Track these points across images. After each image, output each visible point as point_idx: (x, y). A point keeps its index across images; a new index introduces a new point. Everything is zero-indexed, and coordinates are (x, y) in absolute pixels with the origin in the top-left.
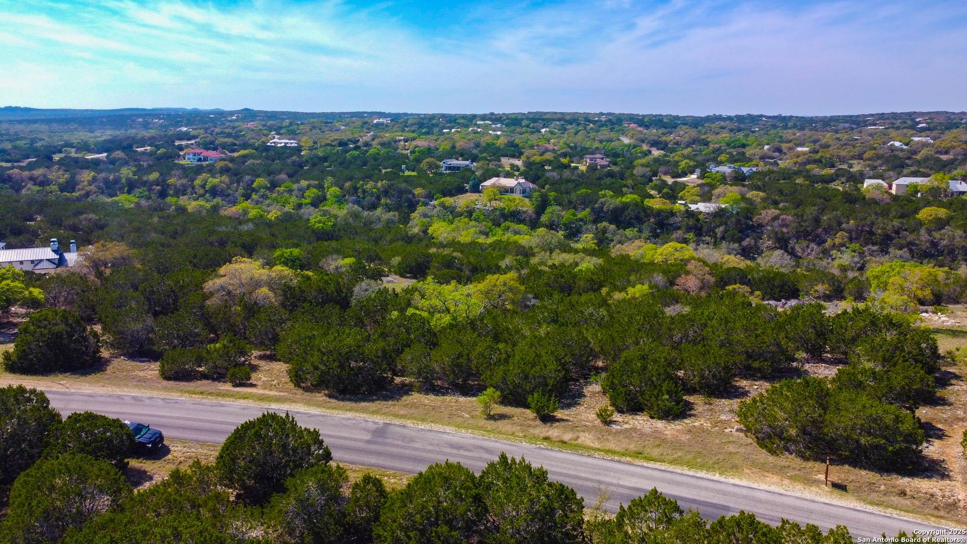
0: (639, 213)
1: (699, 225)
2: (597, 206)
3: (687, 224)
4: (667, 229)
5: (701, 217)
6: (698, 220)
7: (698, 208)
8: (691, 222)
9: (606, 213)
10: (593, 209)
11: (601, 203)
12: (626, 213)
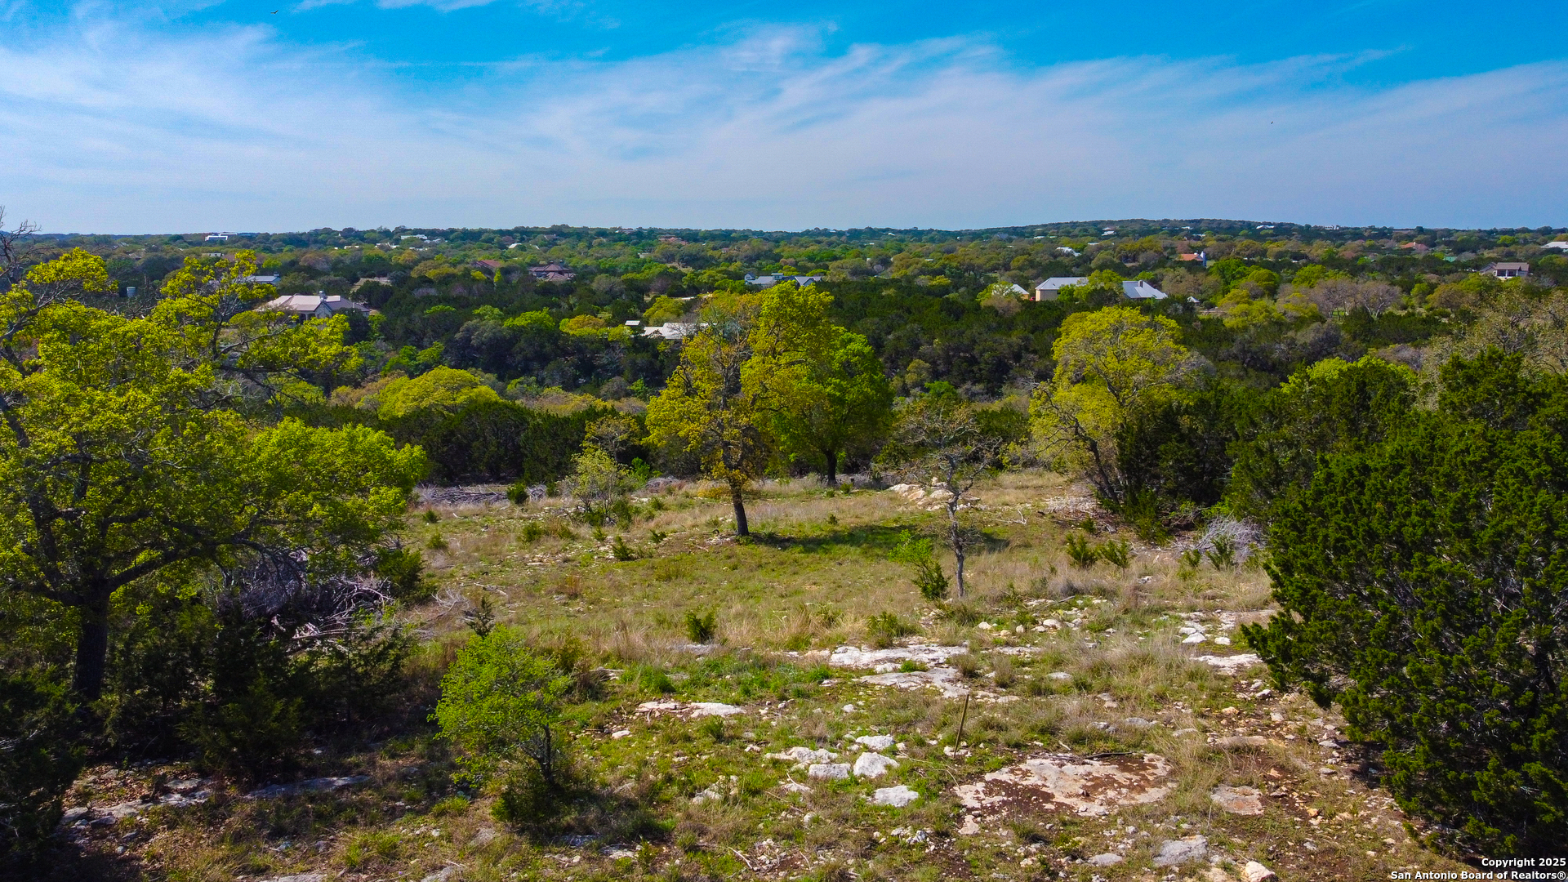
0: (542, 346)
1: (658, 364)
2: (458, 336)
3: (634, 363)
4: (598, 375)
5: (661, 347)
6: (656, 355)
7: (657, 332)
8: (641, 359)
9: (478, 349)
10: (450, 342)
11: (468, 330)
12: (516, 348)
